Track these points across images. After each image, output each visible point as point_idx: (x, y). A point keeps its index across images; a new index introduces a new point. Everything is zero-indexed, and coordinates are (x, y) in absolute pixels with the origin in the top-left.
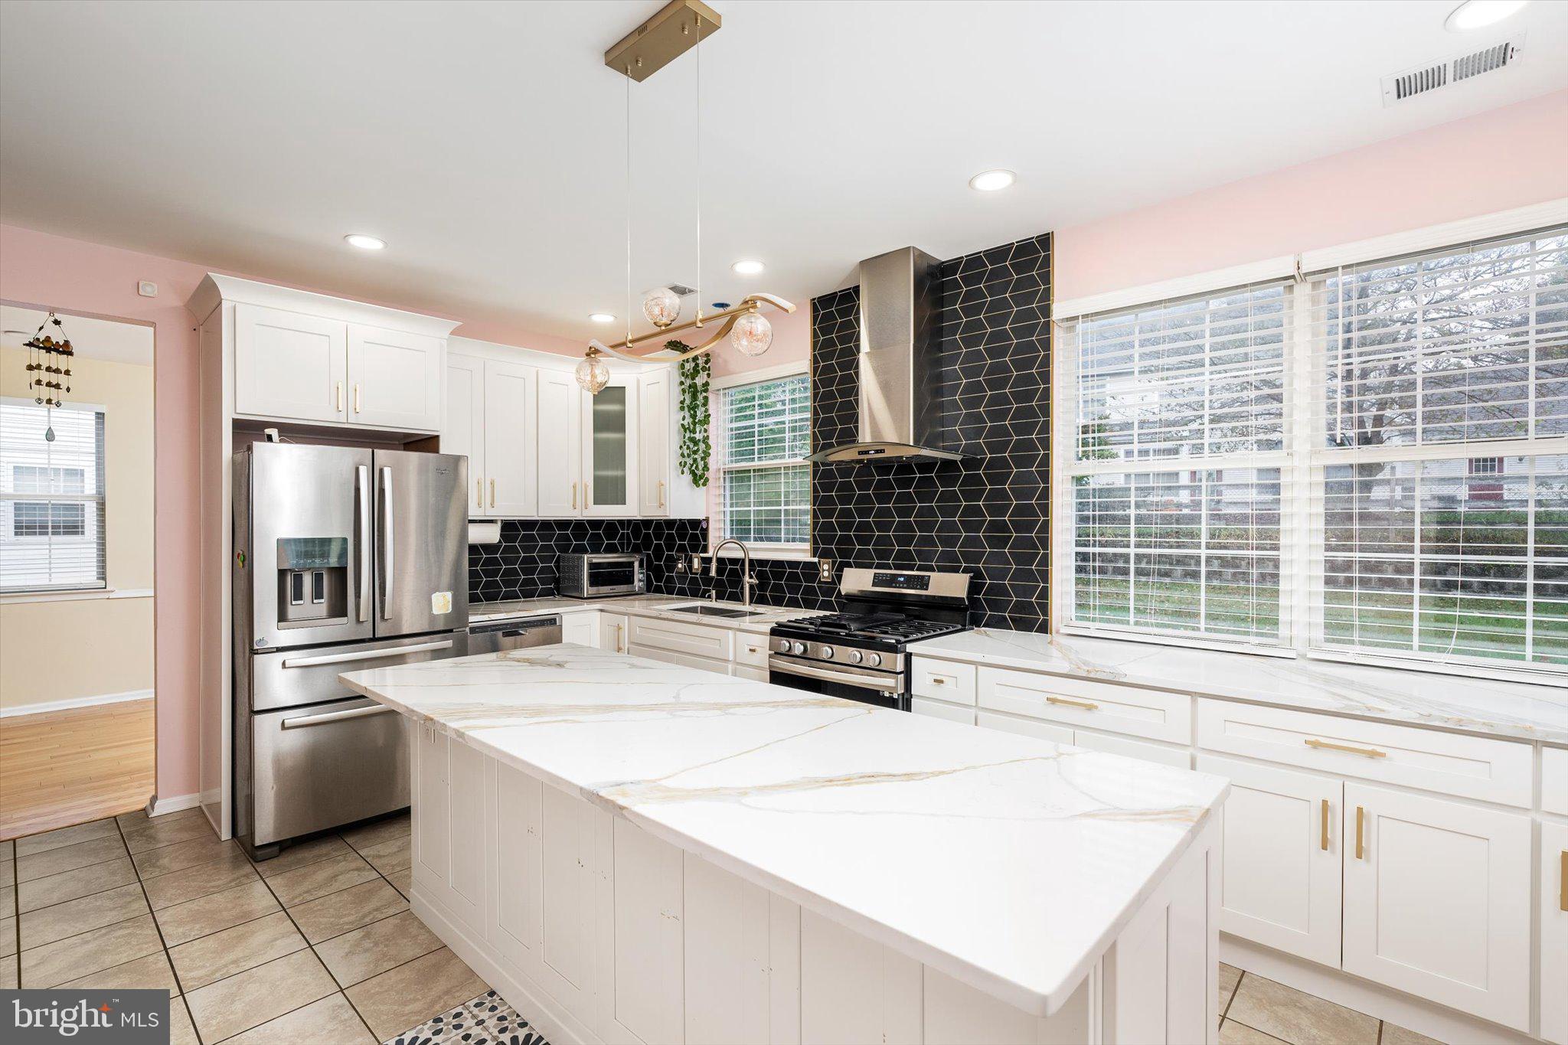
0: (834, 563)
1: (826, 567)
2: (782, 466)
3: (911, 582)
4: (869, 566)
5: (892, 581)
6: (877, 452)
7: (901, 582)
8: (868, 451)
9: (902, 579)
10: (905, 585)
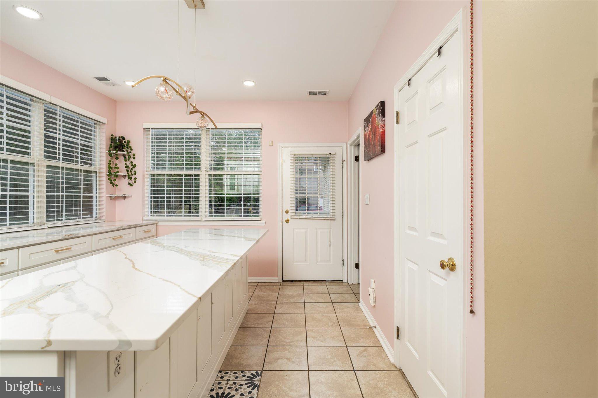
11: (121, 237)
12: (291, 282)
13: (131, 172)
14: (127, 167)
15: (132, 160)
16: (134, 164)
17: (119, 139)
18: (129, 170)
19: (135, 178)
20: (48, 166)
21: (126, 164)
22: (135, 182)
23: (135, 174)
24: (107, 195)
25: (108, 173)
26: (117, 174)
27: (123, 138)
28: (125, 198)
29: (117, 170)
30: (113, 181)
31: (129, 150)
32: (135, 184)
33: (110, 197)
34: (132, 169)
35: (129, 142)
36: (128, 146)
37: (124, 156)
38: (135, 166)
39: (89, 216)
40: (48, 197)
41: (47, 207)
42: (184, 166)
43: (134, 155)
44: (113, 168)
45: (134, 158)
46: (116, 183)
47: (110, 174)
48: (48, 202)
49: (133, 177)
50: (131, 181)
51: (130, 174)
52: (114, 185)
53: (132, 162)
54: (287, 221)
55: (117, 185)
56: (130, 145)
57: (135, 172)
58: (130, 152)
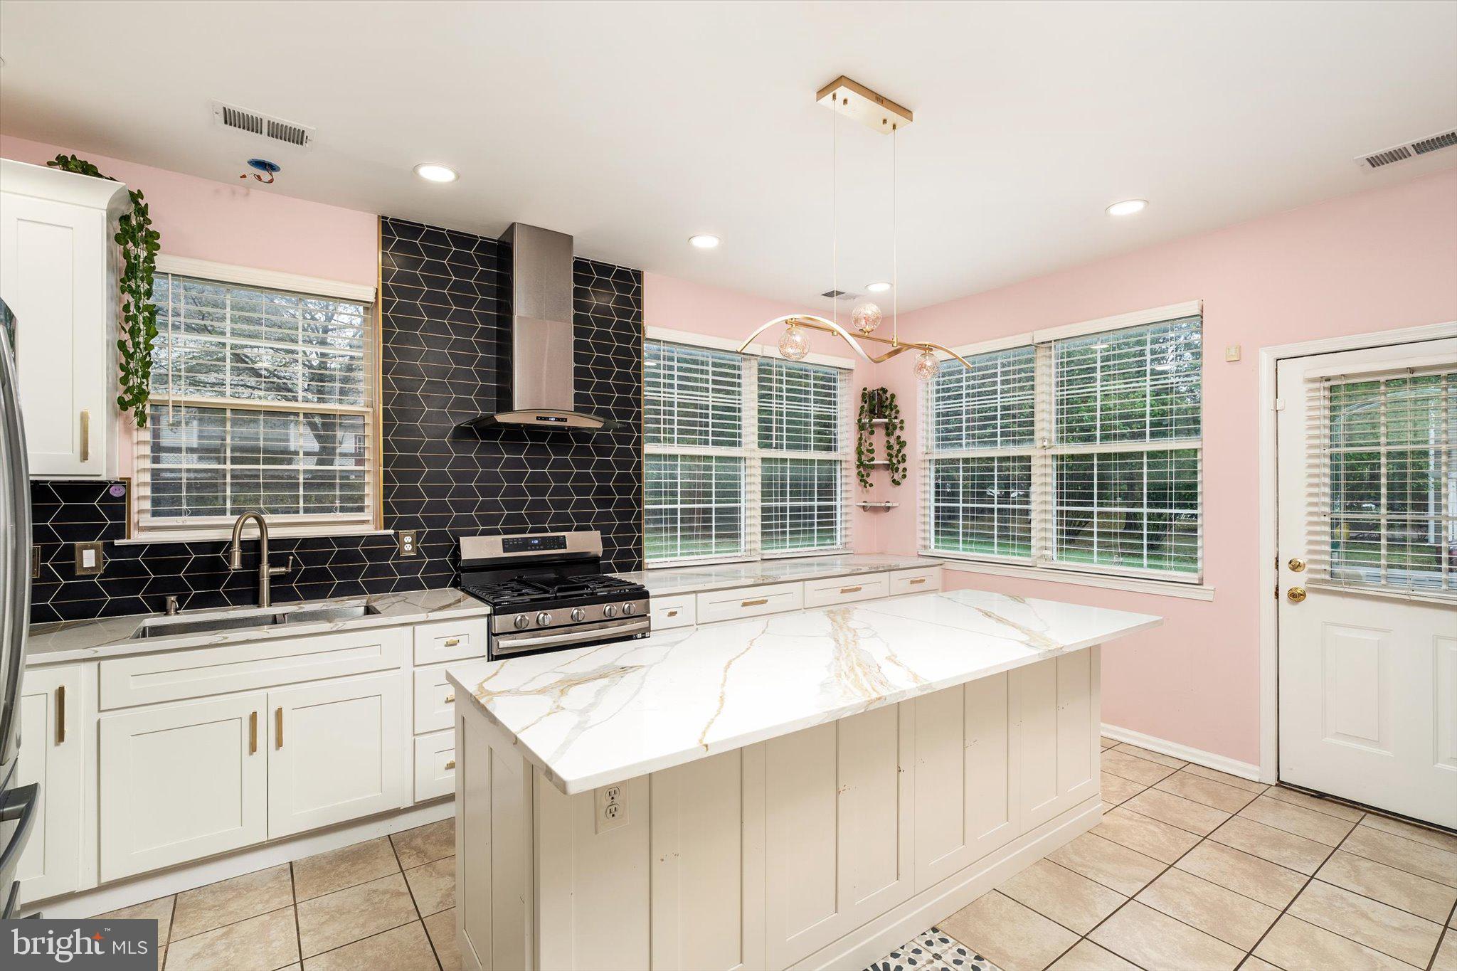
0: (419, 535)
1: (408, 539)
2: (301, 411)
3: (546, 543)
4: (497, 533)
5: (526, 545)
6: (558, 420)
7: (536, 545)
8: (548, 418)
9: (536, 542)
10: (542, 547)
11: (858, 589)
12: (1312, 796)
13: (897, 456)
14: (890, 447)
15: (897, 432)
16: (902, 440)
17: (878, 394)
18: (894, 452)
19: (905, 470)
20: (764, 460)
21: (888, 442)
22: (904, 476)
23: (904, 460)
24: (859, 504)
25: (857, 463)
26: (872, 463)
27: (885, 391)
28: (888, 508)
29: (872, 456)
30: (865, 478)
31: (893, 415)
32: (904, 482)
33: (864, 507)
34: (899, 451)
35: (893, 396)
36: (893, 407)
37: (887, 426)
38: (904, 443)
39: (828, 541)
40: (764, 510)
41: (763, 526)
42: (999, 439)
43: (902, 422)
44: (865, 452)
45: (902, 428)
46: (869, 480)
47: (860, 464)
48: (764, 518)
49: (901, 466)
50: (896, 477)
51: (895, 461)
52: (867, 485)
53: (899, 437)
54: (1296, 596)
55: (871, 485)
56: (896, 402)
57: (904, 456)
58: (896, 418)
